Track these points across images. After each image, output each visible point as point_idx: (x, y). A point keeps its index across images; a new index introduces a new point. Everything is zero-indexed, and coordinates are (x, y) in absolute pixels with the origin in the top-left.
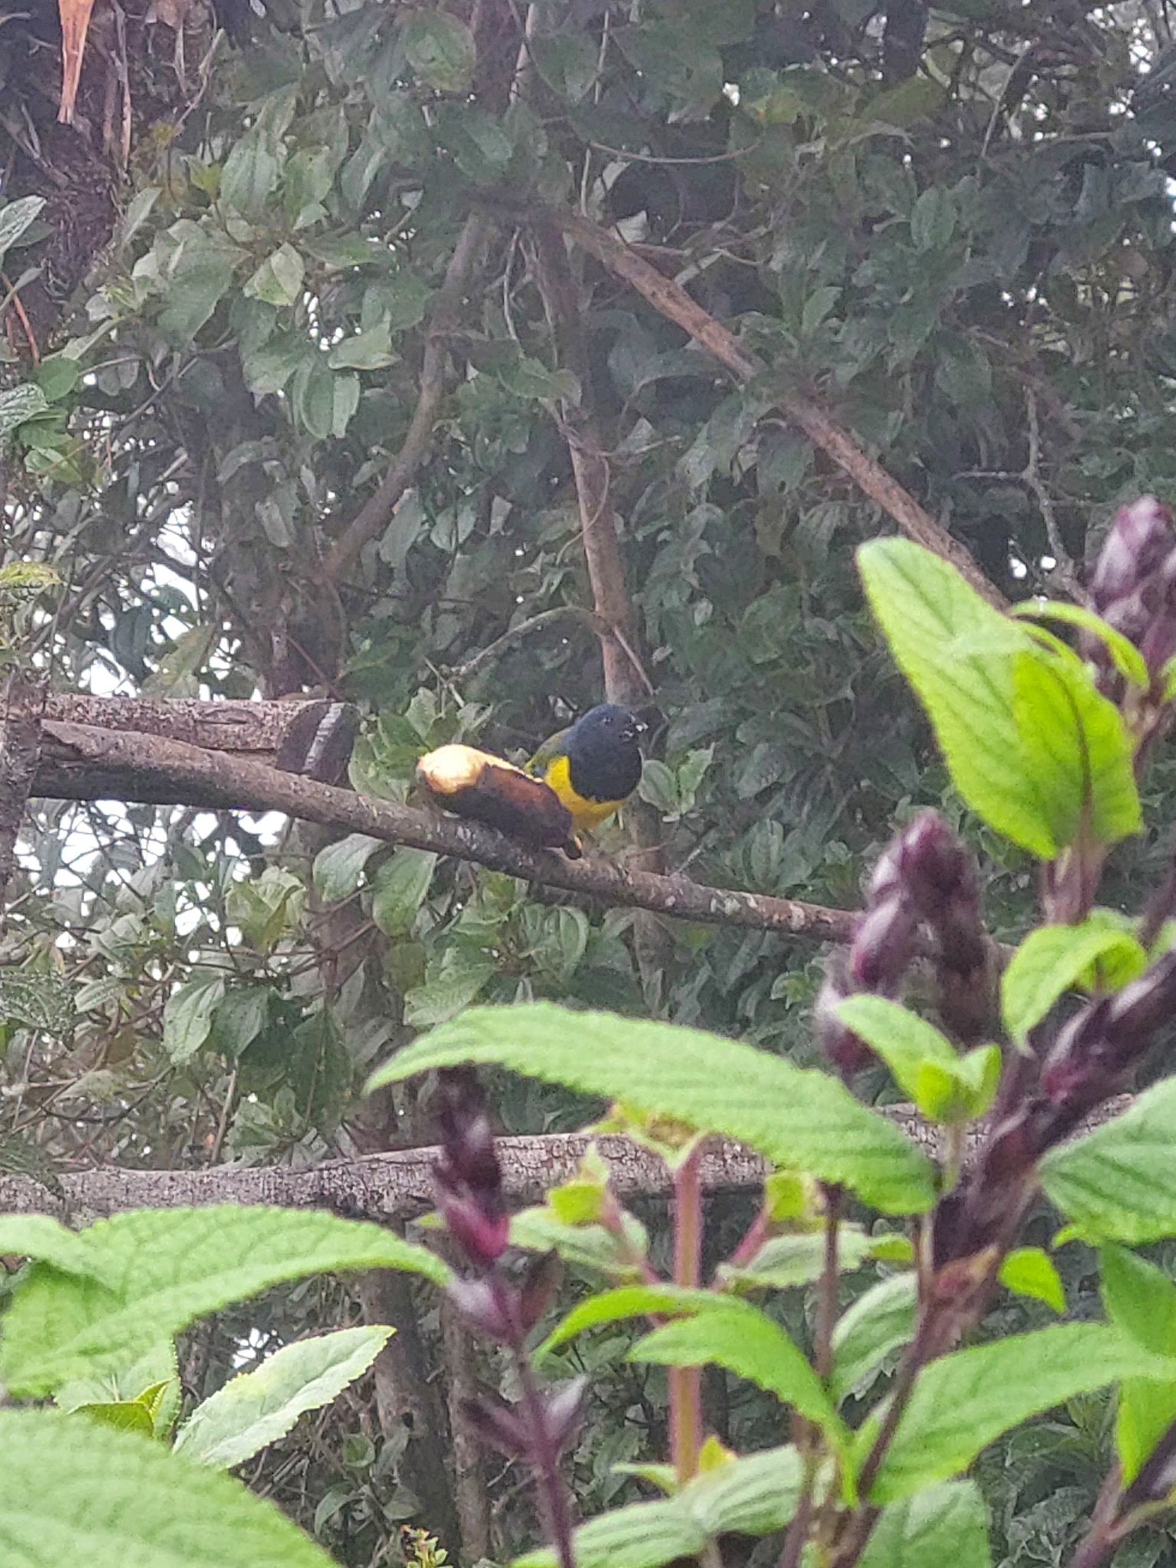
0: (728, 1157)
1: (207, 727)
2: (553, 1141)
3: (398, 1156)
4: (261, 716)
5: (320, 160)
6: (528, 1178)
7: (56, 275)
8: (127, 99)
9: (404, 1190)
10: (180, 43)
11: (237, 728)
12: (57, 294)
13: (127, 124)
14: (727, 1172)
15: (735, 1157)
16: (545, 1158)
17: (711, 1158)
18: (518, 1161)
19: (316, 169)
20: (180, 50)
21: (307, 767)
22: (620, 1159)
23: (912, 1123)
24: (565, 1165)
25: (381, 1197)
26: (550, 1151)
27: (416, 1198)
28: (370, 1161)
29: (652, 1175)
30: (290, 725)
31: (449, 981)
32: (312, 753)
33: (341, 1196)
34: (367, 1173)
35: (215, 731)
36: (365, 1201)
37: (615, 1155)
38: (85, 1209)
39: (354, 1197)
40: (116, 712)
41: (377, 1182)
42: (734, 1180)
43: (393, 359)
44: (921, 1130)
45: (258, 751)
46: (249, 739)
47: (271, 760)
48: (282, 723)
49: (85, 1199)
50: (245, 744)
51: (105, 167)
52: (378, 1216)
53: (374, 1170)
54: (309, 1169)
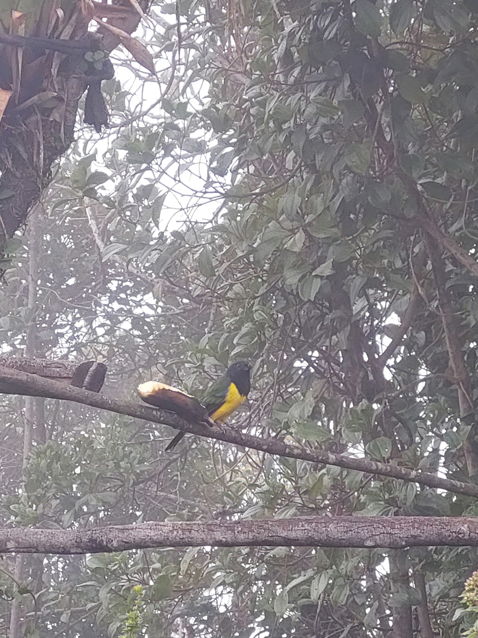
0: (236, 532)
1: (48, 369)
2: (175, 524)
3: (120, 527)
4: (67, 365)
5: (319, 199)
6: (164, 536)
7: (16, 209)
8: (42, 147)
9: (120, 539)
10: (62, 128)
11: (58, 369)
12: (17, 216)
13: (42, 156)
14: (235, 538)
15: (238, 532)
16: (171, 529)
17: (230, 532)
18: (161, 530)
19: (318, 203)
20: (62, 130)
21: (85, 384)
22: (197, 531)
23: (304, 523)
24: (178, 532)
25: (112, 541)
26: (173, 527)
27: (125, 542)
28: (110, 528)
29: (209, 537)
30: (77, 369)
32: (86, 380)
33: (98, 540)
34: (108, 532)
35: (50, 370)
36: (107, 542)
37: (196, 529)
38: (11, 541)
39: (103, 541)
40: (16, 362)
41: (111, 536)
42: (238, 540)
44: (306, 526)
45: (65, 378)
46: (62, 373)
47: (70, 381)
48: (74, 368)
49: (12, 538)
50: (60, 375)
51: (35, 172)
52: (111, 547)
53: (111, 531)
54: (89, 530)
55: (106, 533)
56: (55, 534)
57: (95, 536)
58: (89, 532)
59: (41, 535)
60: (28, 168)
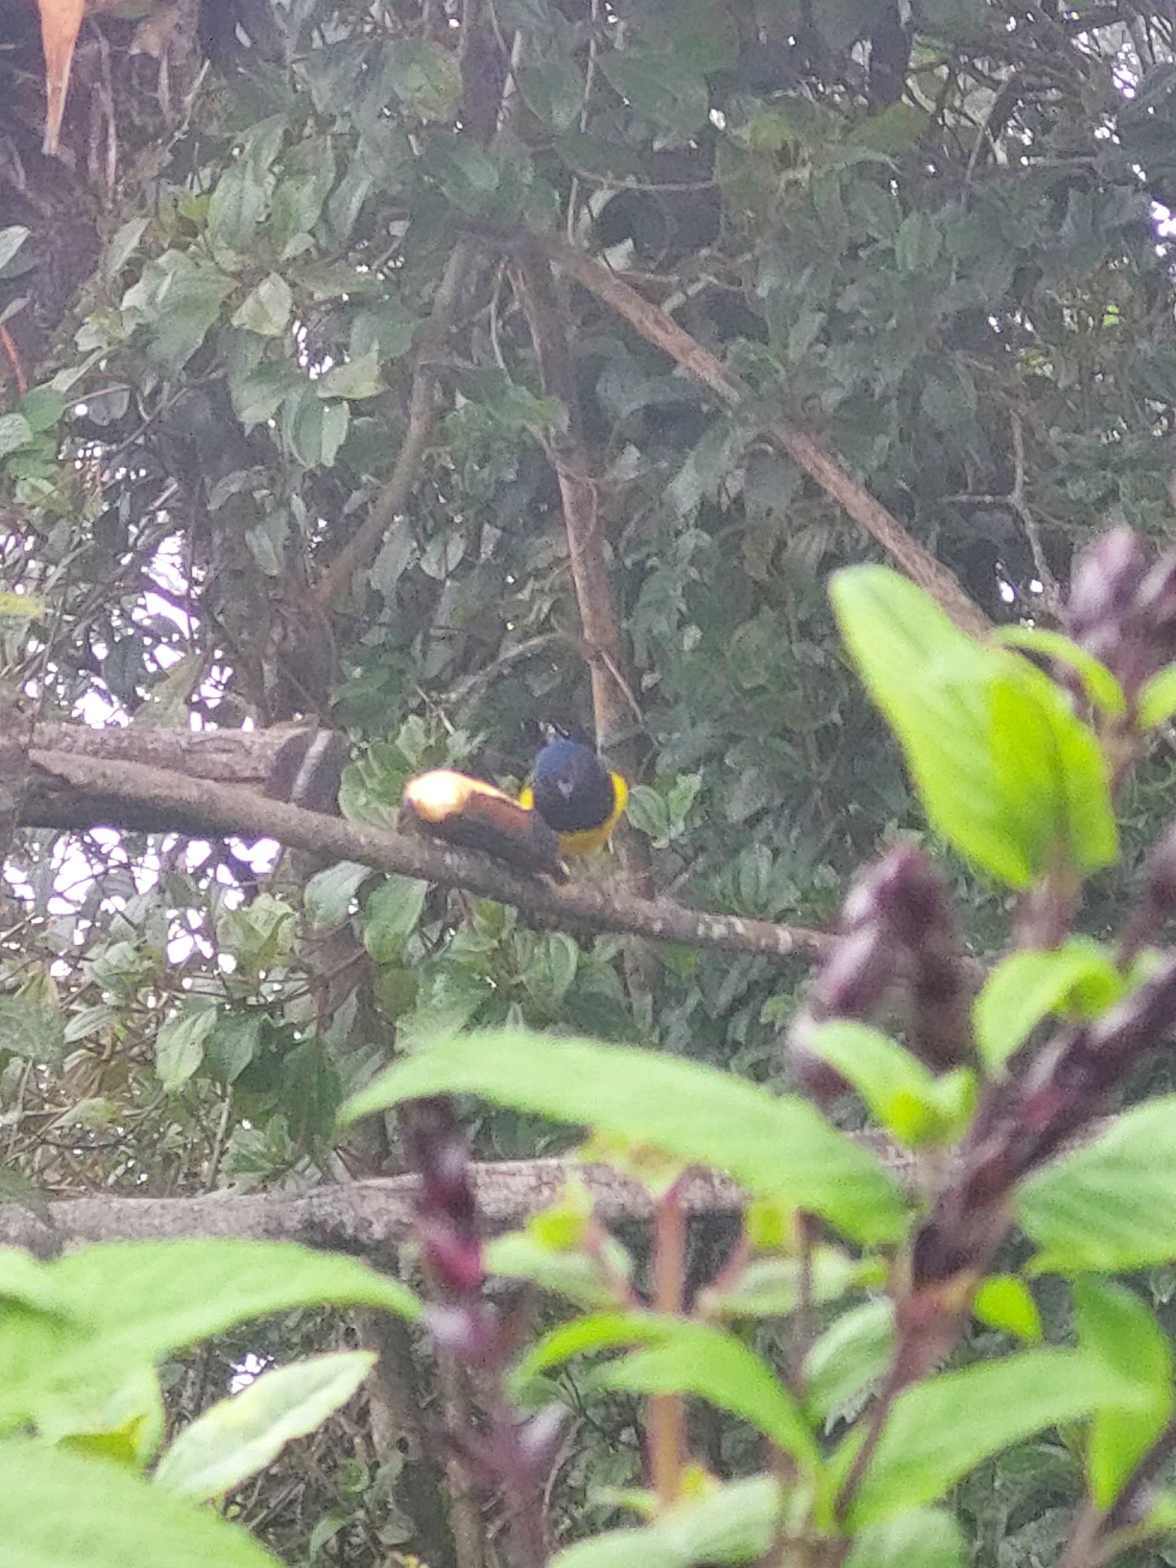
0: (716, 1182)
1: (195, 756)
2: (543, 1166)
3: (389, 1183)
4: (250, 744)
5: (308, 189)
6: (516, 1203)
8: (112, 130)
9: (393, 1217)
10: (164, 74)
11: (224, 757)
12: (43, 325)
13: (112, 155)
14: (714, 1197)
15: (723, 1181)
16: (533, 1184)
17: (698, 1182)
18: (507, 1186)
19: (304, 200)
20: (164, 81)
21: (294, 795)
24: (552, 1191)
25: (371, 1224)
26: (540, 1178)
28: (361, 1188)
30: (278, 754)
31: (440, 1006)
32: (299, 782)
34: (357, 1200)
35: (204, 760)
36: (356, 1228)
39: (343, 1224)
40: (105, 741)
41: (367, 1210)
42: (722, 1205)
43: (381, 388)
45: (246, 780)
46: (237, 768)
47: (262, 787)
48: (269, 752)
49: (76, 1227)
50: (233, 772)
51: (90, 198)
52: (368, 1242)
53: (363, 1197)
54: (300, 1196)
55: (351, 1204)
56: (201, 1210)
57: (319, 1214)
58: (301, 1203)
59: (162, 1216)
60: (71, 190)
